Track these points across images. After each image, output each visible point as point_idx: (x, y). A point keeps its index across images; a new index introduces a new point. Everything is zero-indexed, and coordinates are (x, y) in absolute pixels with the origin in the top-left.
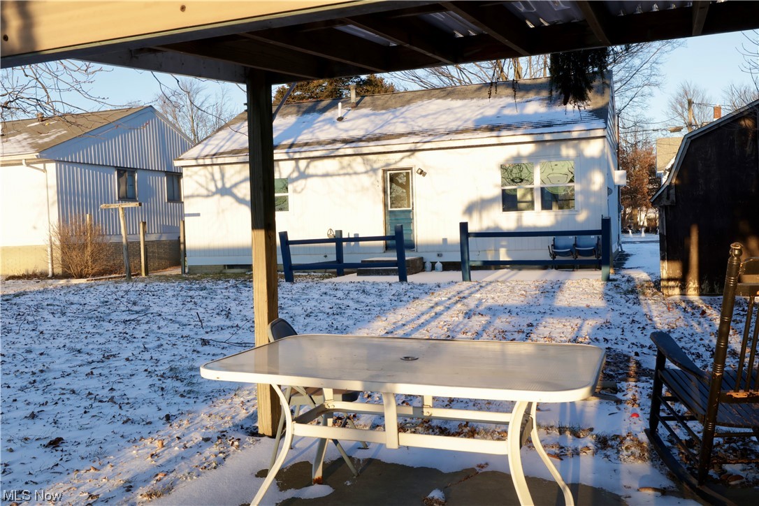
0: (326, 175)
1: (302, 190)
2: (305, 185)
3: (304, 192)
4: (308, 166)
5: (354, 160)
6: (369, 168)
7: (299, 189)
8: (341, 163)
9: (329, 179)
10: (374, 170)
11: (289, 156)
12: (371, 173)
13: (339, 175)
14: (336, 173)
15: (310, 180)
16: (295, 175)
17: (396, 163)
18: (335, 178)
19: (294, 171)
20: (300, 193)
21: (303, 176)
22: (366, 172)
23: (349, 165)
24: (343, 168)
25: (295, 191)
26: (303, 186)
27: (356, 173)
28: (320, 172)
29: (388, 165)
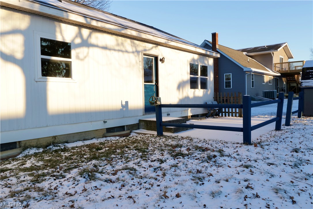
0: (105, 48)
1: (85, 57)
2: (88, 53)
3: (86, 60)
4: (90, 36)
5: (125, 41)
6: (134, 50)
7: (81, 56)
8: (117, 40)
9: (108, 52)
10: (138, 52)
11: (86, 21)
12: (136, 54)
13: (115, 50)
14: (112, 48)
15: (92, 49)
16: (78, 41)
17: (149, 50)
18: (112, 52)
19: (76, 37)
20: (82, 60)
21: (85, 44)
22: (133, 52)
23: (122, 44)
24: (118, 45)
25: (78, 57)
26: (85, 54)
27: (127, 52)
28: (100, 44)
29: (145, 50)
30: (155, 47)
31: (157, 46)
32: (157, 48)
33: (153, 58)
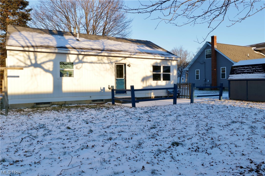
0: (91, 63)
1: (80, 68)
2: (82, 66)
3: (81, 69)
4: (83, 58)
5: (104, 58)
7: (78, 67)
8: (98, 58)
9: (93, 64)
10: (112, 63)
12: (110, 64)
13: (97, 63)
14: (95, 62)
15: (84, 64)
16: (77, 61)
17: (120, 61)
18: (95, 64)
19: (76, 59)
20: (79, 69)
21: (81, 62)
22: (108, 63)
23: (102, 60)
24: (99, 60)
25: (77, 68)
26: (81, 66)
27: (104, 63)
28: (89, 61)
29: (117, 61)
30: (124, 59)
31: (125, 58)
32: (125, 59)
33: (123, 65)
